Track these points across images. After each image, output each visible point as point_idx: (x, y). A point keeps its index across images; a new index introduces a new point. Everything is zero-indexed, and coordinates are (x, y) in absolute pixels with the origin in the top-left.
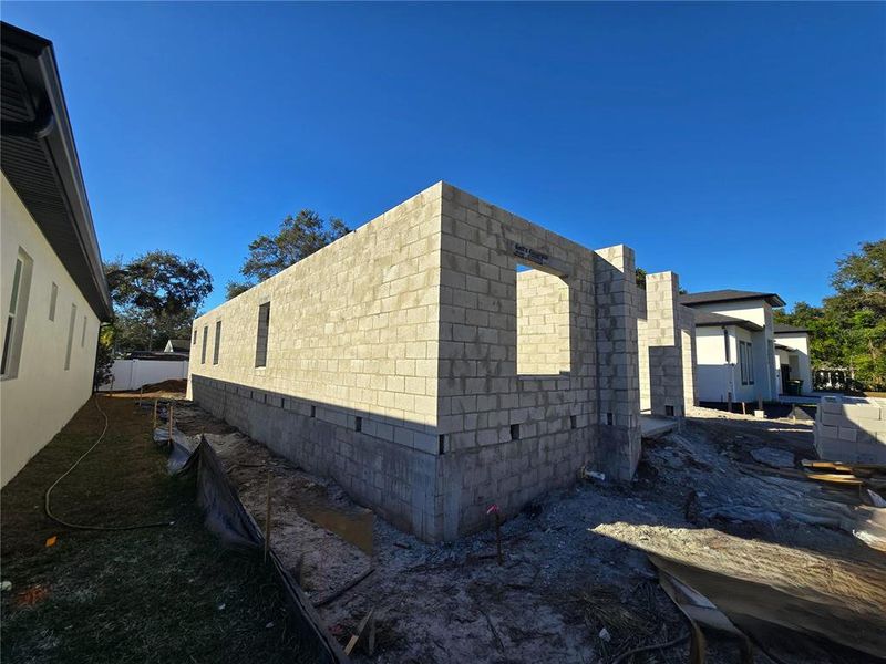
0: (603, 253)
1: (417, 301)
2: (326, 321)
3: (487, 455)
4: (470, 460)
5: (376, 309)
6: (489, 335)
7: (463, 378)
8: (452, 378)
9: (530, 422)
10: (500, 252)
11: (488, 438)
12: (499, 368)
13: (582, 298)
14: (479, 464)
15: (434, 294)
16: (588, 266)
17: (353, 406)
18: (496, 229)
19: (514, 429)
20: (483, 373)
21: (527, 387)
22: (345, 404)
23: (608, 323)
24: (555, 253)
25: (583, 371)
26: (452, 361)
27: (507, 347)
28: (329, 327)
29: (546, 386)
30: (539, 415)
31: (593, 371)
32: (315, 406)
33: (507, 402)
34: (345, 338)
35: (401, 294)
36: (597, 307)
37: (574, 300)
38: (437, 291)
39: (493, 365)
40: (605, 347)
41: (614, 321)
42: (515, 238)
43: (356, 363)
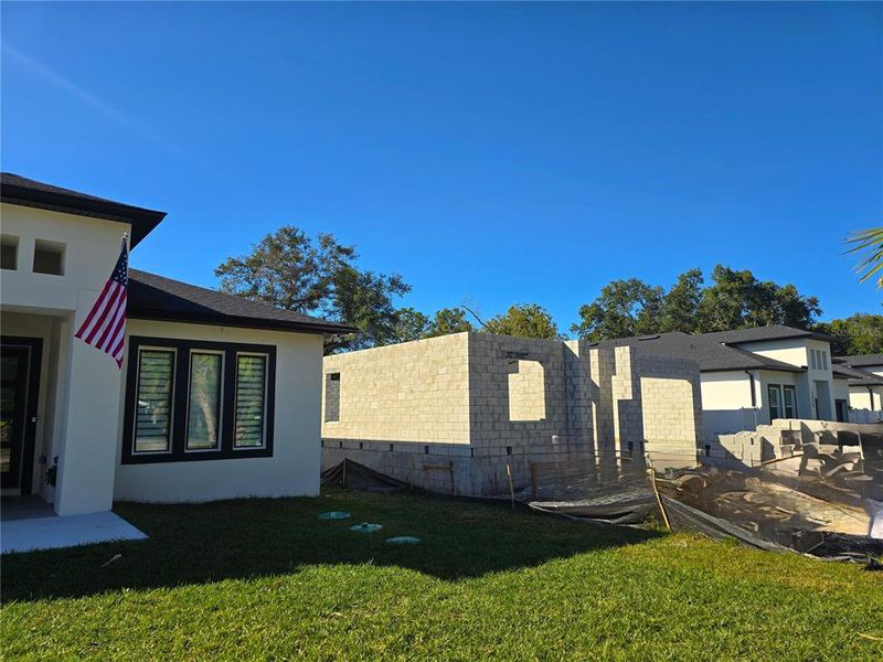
0: (568, 343)
1: (458, 386)
2: (399, 391)
3: (494, 460)
4: (486, 461)
5: (435, 387)
6: (493, 401)
7: (481, 422)
8: (476, 422)
9: (518, 445)
10: (498, 358)
11: (494, 452)
12: (499, 418)
13: (553, 373)
14: (490, 464)
15: (466, 384)
16: (559, 352)
17: (422, 441)
18: (496, 346)
19: (509, 449)
20: (491, 420)
21: (516, 427)
22: (417, 440)
23: (571, 388)
24: (533, 350)
25: (555, 418)
26: (476, 415)
27: (503, 406)
28: (401, 396)
29: (528, 427)
30: (525, 442)
31: (564, 419)
32: (392, 445)
33: (504, 434)
34: (415, 402)
35: (449, 382)
36: (565, 379)
37: (547, 376)
38: (468, 382)
39: (496, 416)
40: (571, 403)
41: (574, 387)
42: (506, 348)
43: (422, 417)
